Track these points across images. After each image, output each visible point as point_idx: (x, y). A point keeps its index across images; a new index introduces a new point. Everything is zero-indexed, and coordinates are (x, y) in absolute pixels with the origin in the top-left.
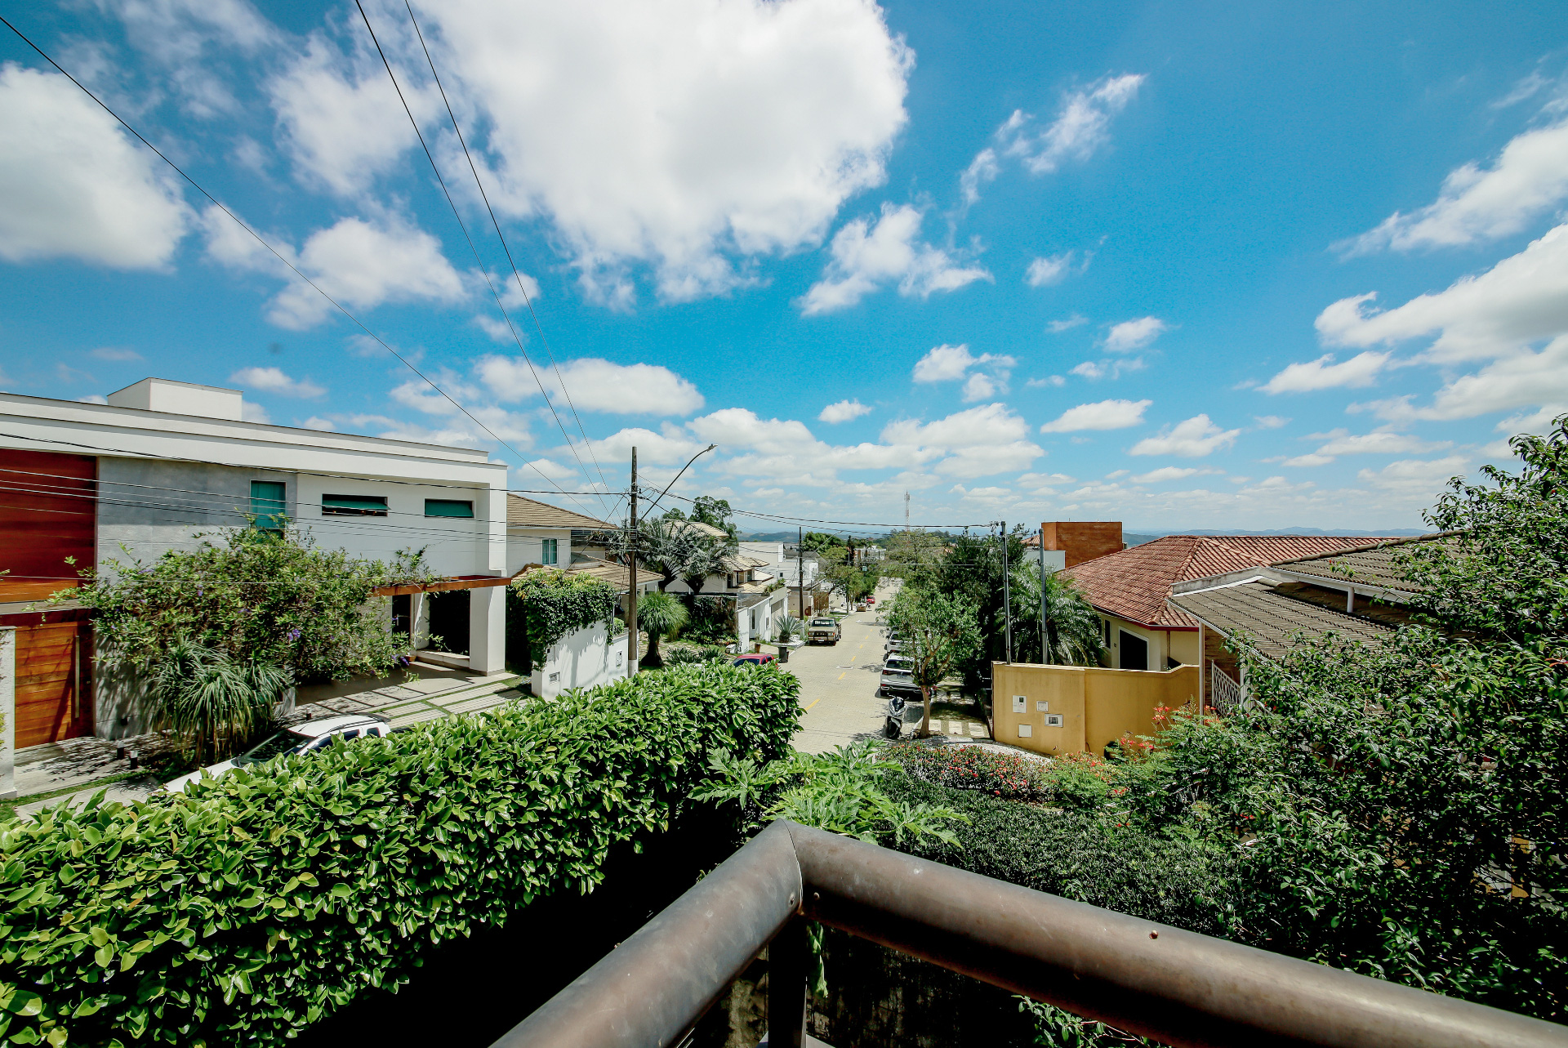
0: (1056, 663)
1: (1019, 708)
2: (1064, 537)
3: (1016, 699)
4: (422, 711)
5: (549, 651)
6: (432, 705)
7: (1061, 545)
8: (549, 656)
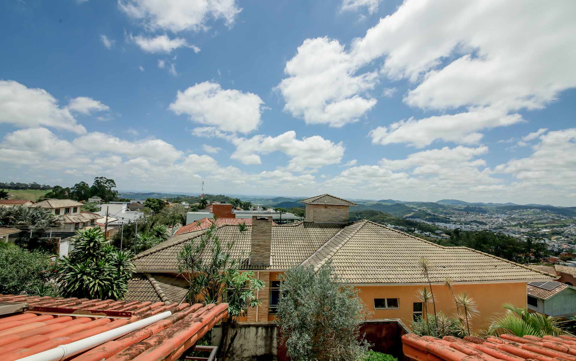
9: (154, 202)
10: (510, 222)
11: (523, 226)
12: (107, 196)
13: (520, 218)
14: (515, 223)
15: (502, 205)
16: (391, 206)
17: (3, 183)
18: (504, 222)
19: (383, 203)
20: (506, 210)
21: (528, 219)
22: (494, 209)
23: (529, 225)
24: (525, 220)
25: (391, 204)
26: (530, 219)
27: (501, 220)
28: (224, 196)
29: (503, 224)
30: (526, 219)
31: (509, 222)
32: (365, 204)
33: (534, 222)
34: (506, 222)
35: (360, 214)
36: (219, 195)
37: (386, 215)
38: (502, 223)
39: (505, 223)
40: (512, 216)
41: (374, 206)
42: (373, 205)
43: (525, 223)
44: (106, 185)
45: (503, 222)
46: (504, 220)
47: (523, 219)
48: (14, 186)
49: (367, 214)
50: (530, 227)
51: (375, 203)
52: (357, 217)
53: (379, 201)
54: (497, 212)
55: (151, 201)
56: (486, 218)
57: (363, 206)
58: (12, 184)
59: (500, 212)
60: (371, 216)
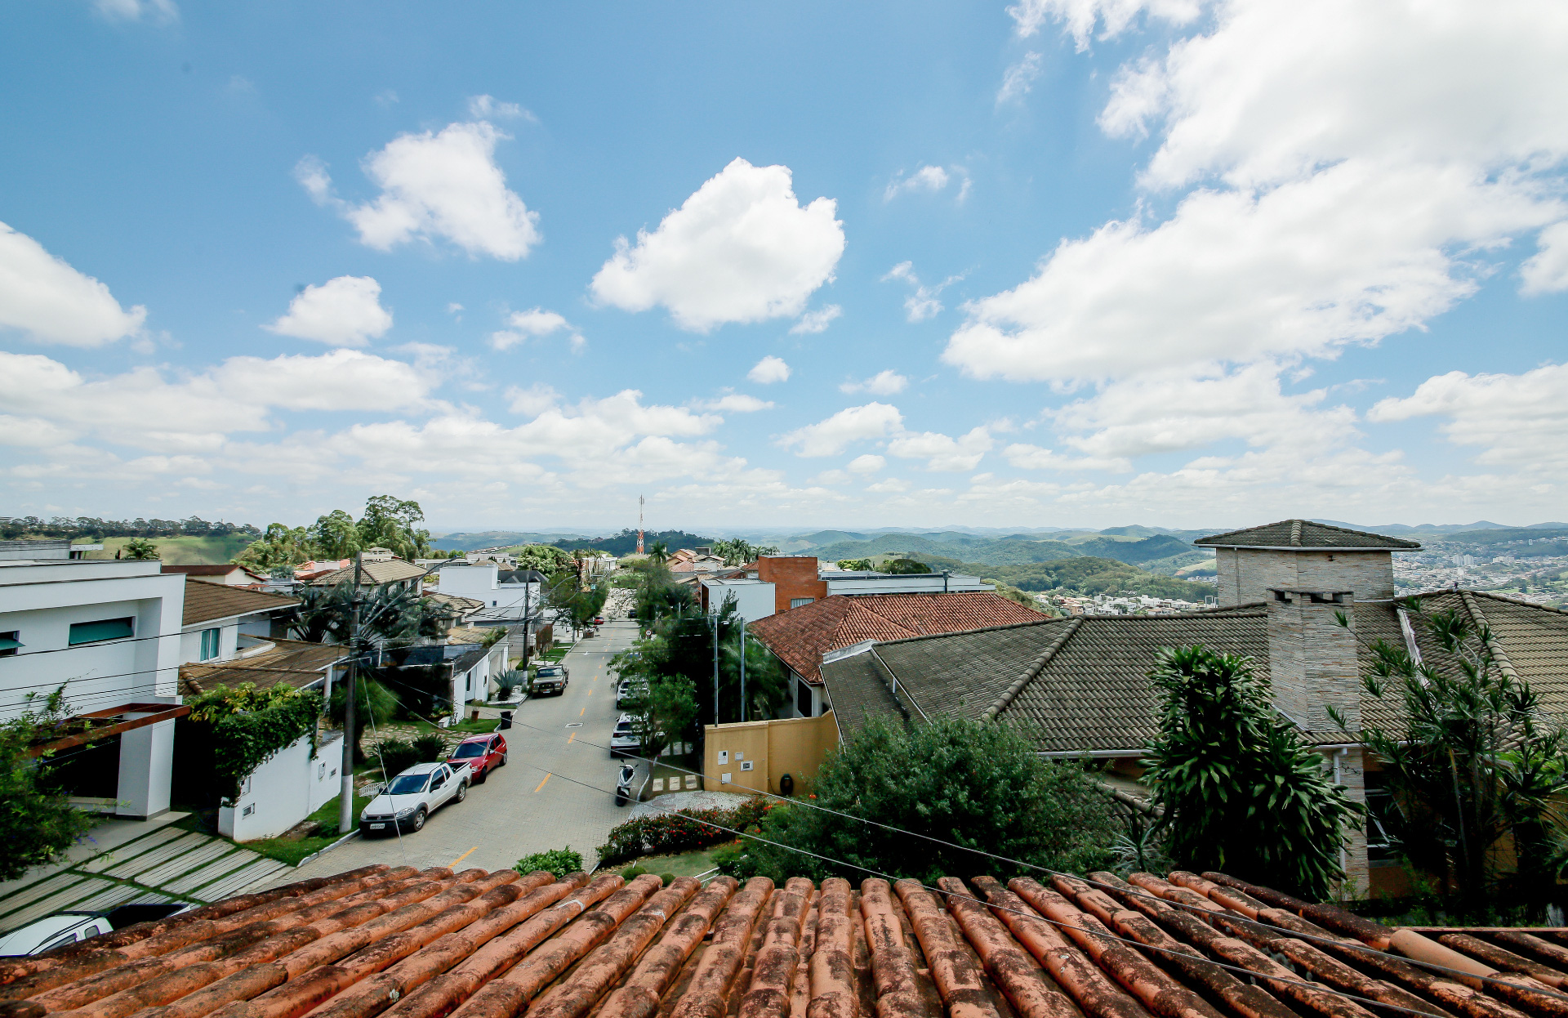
0: (753, 719)
1: (722, 761)
2: (775, 571)
3: (721, 753)
4: (75, 884)
5: (243, 783)
6: (83, 873)
7: (772, 577)
8: (244, 788)
9: (544, 557)
10: (1490, 575)
11: (1531, 588)
12: (402, 545)
13: (1518, 564)
14: (1505, 580)
15: (1460, 531)
16: (1139, 543)
17: (117, 523)
18: (1472, 578)
19: (1119, 538)
20: (1475, 544)
21: (1543, 566)
22: (1440, 542)
23: (1548, 584)
24: (1533, 571)
25: (1140, 539)
26: (1548, 566)
27: (1461, 572)
28: (681, 532)
29: (1469, 584)
30: (1538, 567)
31: (1485, 578)
32: (1066, 542)
33: (1562, 575)
34: (1476, 578)
35: (1056, 569)
36: (668, 530)
37: (1131, 571)
38: (1465, 580)
39: (1475, 582)
40: (1495, 560)
41: (1090, 545)
42: (1088, 543)
43: (1534, 577)
44: (396, 517)
45: (1468, 577)
46: (1470, 571)
47: (1528, 566)
48: (143, 528)
49: (1075, 568)
50: (1552, 590)
51: (1094, 538)
52: (1048, 579)
53: (1103, 532)
54: (1447, 549)
55: (535, 555)
56: (1418, 568)
57: (1060, 547)
58: (140, 523)
59: (1458, 548)
60: (1088, 574)
